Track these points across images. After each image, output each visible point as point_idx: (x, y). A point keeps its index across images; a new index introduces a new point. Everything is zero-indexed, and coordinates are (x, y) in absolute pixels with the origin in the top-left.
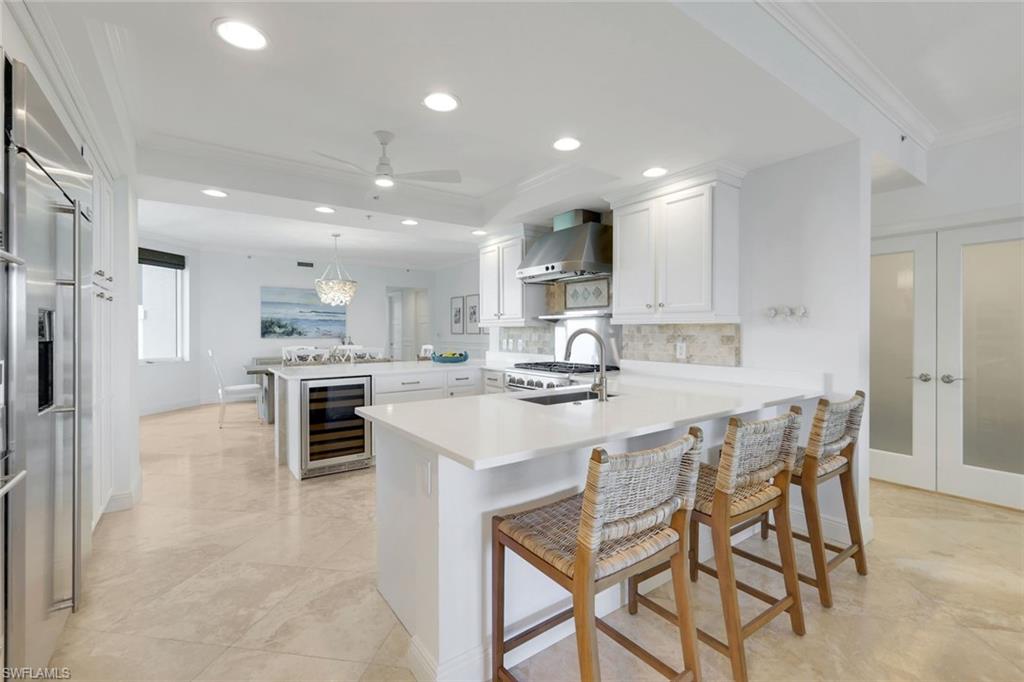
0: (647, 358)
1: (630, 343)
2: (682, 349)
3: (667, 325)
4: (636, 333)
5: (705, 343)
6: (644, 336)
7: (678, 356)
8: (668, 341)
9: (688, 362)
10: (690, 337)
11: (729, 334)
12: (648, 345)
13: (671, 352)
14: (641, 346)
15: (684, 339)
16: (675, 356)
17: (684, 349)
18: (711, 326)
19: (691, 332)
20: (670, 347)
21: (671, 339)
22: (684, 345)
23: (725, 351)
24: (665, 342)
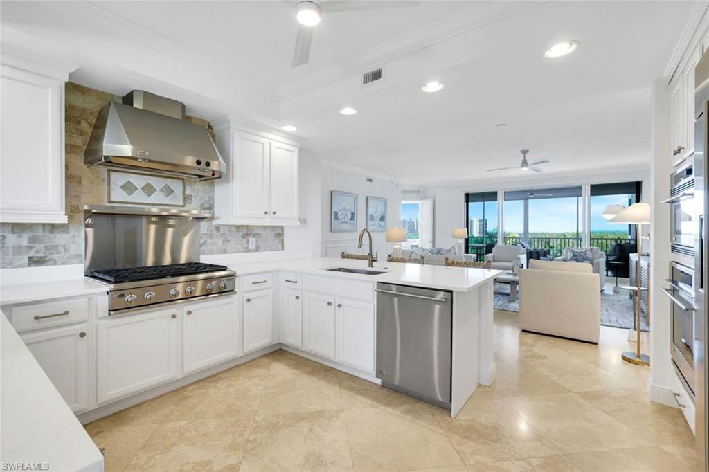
0: (225, 252)
1: (209, 241)
2: (253, 241)
3: (242, 226)
4: (215, 232)
5: (266, 237)
6: (223, 234)
7: (250, 247)
8: (243, 237)
9: (257, 251)
10: (258, 234)
11: (279, 232)
12: (226, 241)
13: (245, 245)
14: (220, 242)
15: (254, 236)
16: (248, 248)
17: (255, 242)
18: (270, 227)
19: (258, 231)
20: (245, 241)
21: (246, 236)
22: (254, 239)
23: (277, 241)
24: (241, 238)
